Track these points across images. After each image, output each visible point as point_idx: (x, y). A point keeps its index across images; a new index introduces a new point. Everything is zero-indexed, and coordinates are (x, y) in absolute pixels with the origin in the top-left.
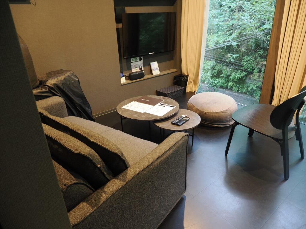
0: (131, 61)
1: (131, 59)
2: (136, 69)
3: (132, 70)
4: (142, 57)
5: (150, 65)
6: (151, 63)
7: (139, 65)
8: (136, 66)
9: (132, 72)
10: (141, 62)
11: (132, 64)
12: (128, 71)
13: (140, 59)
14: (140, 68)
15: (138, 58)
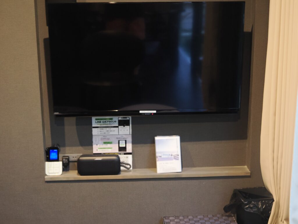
0: (91, 125)
1: (94, 119)
2: (109, 145)
3: (94, 146)
4: (130, 118)
5: (153, 142)
6: (157, 138)
7: (119, 137)
8: (108, 139)
9: (94, 152)
10: (127, 131)
11: (95, 131)
12: (80, 148)
13: (123, 123)
14: (122, 145)
15: (116, 119)
